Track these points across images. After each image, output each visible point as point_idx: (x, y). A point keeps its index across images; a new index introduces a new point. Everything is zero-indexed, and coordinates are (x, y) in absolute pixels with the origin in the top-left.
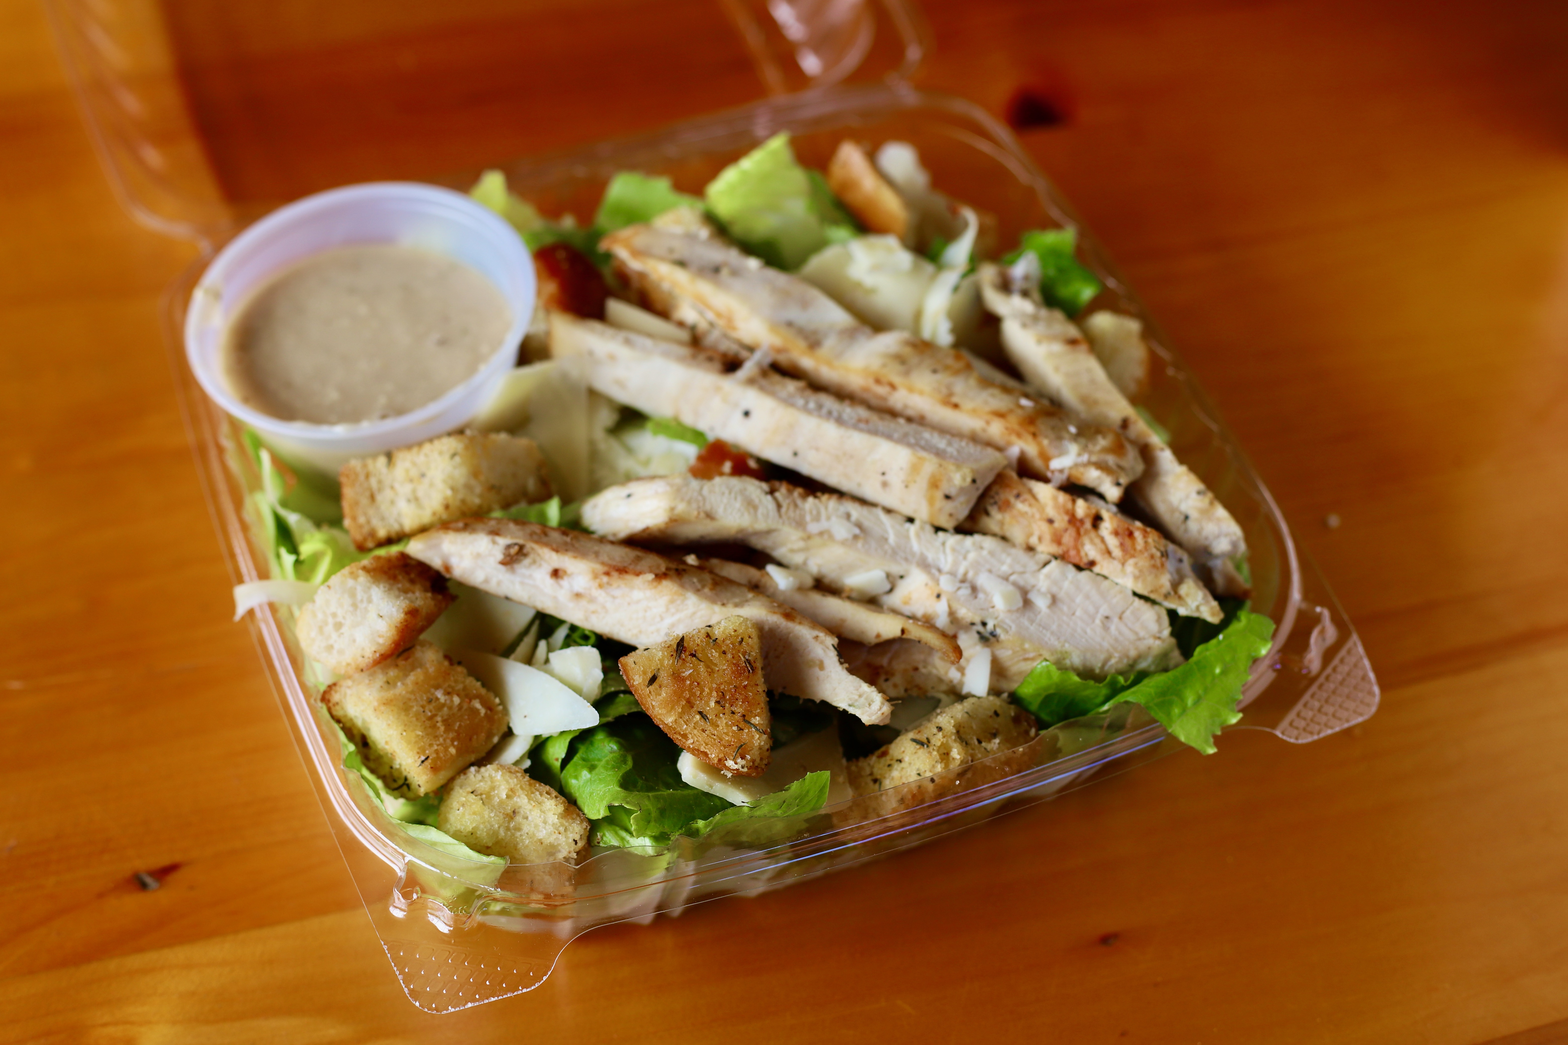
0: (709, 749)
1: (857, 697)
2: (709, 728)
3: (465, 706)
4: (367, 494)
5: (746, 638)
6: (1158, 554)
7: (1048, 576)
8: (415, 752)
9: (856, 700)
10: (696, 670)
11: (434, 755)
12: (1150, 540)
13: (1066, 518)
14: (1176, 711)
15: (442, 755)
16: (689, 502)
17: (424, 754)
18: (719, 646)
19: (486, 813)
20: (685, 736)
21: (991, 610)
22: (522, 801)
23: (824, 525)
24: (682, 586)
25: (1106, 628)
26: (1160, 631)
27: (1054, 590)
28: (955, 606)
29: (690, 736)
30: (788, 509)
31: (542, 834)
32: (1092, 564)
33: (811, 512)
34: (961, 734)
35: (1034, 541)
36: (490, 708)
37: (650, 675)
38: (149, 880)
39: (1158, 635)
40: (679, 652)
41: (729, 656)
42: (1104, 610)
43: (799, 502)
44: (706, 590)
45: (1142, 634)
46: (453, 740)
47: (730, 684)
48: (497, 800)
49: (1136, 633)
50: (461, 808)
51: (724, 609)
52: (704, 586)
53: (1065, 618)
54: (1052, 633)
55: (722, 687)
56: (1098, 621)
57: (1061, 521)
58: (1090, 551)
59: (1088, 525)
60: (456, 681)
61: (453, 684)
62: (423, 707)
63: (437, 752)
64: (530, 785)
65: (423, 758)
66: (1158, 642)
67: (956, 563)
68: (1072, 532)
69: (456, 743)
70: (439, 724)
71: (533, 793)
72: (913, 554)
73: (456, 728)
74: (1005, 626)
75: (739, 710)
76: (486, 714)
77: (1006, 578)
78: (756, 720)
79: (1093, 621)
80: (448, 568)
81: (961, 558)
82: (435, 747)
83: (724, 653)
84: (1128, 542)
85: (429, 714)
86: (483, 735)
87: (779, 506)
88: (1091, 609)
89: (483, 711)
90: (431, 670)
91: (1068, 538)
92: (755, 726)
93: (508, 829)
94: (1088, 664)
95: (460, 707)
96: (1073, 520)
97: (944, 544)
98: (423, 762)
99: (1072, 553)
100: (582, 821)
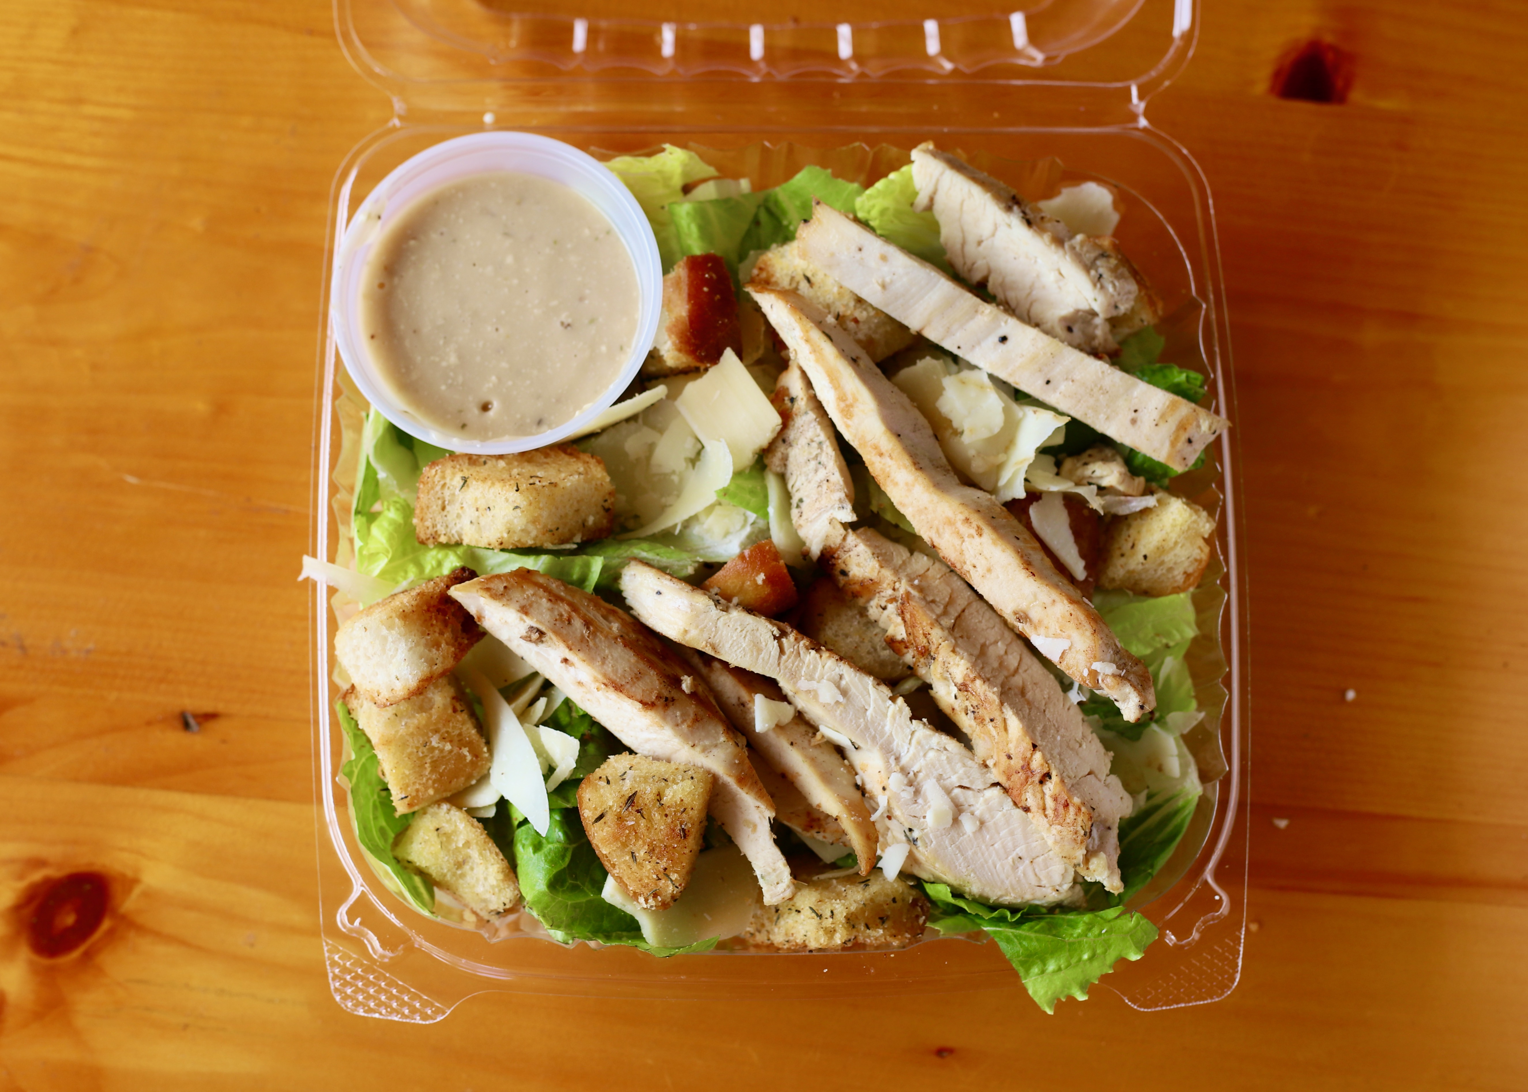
0: (630, 883)
1: (770, 870)
2: (634, 867)
3: (455, 751)
4: (440, 502)
5: (689, 810)
6: (1082, 832)
7: (987, 802)
8: (398, 788)
9: (769, 874)
10: (637, 822)
11: (414, 794)
12: (1080, 820)
13: (1021, 763)
14: (1035, 970)
15: (420, 794)
16: (702, 630)
17: (406, 790)
18: (664, 810)
19: (442, 854)
20: (614, 866)
21: (922, 820)
22: (474, 853)
23: (814, 685)
24: (664, 718)
25: (1015, 867)
26: (1060, 885)
27: (987, 816)
28: (894, 805)
29: (617, 867)
30: (789, 658)
31: (480, 889)
32: (1027, 810)
33: (808, 666)
34: (851, 921)
35: (990, 763)
36: (476, 755)
37: (598, 814)
38: (192, 721)
39: (1058, 888)
40: (628, 805)
41: (669, 820)
42: (1020, 851)
43: (802, 651)
44: (684, 726)
45: (1044, 882)
46: (434, 782)
47: (662, 841)
48: (453, 846)
49: (1040, 880)
50: (423, 844)
51: (692, 751)
52: (683, 721)
53: (983, 847)
54: (965, 859)
55: (655, 843)
56: (1010, 859)
57: (1017, 763)
58: (1030, 798)
59: (1037, 779)
60: (454, 727)
61: (450, 730)
62: (417, 748)
63: (417, 791)
64: (485, 842)
65: (403, 796)
66: (1054, 893)
67: (914, 758)
68: (1022, 776)
69: (436, 785)
70: (427, 765)
71: (485, 850)
72: (882, 733)
73: (441, 771)
74: (927, 841)
75: (663, 864)
76: (472, 759)
77: (948, 791)
78: (674, 876)
79: (1007, 858)
80: (480, 618)
81: (922, 754)
82: (417, 786)
83: (666, 815)
84: (1061, 809)
85: (421, 755)
86: (462, 779)
87: (782, 651)
88: (1010, 845)
89: (469, 758)
90: (434, 717)
91: (1018, 778)
92: (672, 881)
93: (454, 874)
94: (985, 894)
95: (451, 752)
96: (1027, 767)
97: (913, 733)
98: (402, 799)
99: (1015, 792)
100: (514, 890)
